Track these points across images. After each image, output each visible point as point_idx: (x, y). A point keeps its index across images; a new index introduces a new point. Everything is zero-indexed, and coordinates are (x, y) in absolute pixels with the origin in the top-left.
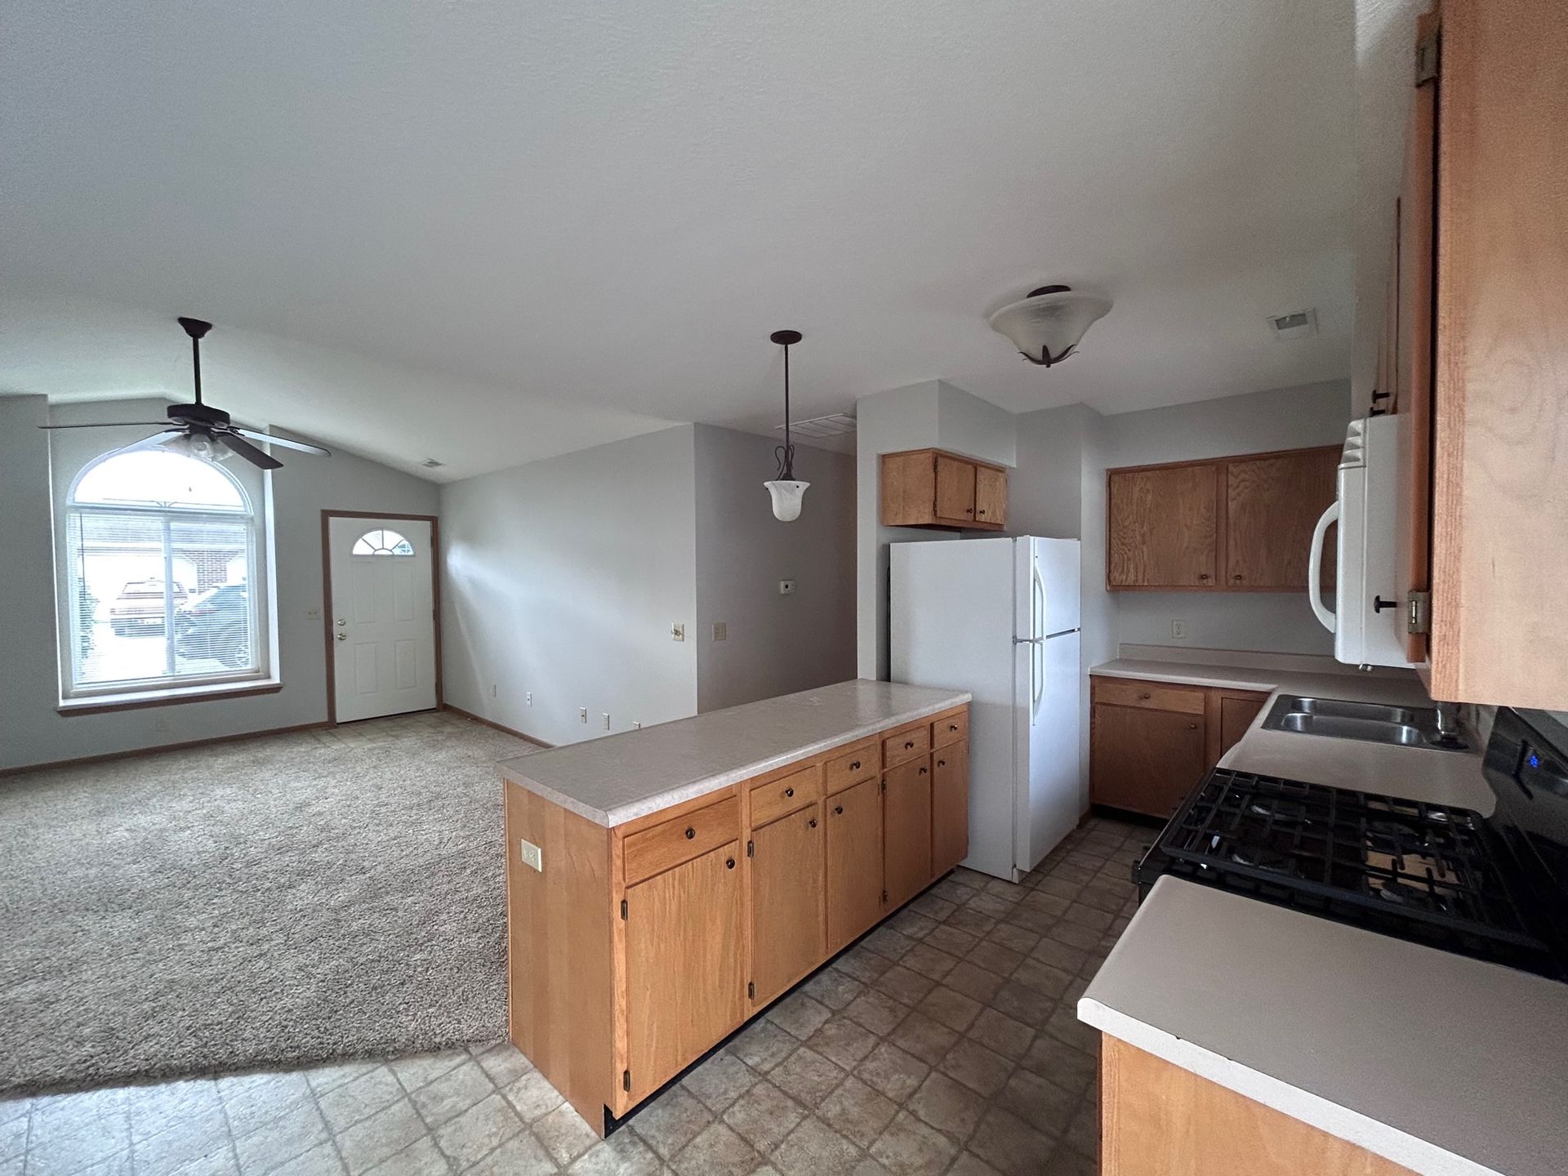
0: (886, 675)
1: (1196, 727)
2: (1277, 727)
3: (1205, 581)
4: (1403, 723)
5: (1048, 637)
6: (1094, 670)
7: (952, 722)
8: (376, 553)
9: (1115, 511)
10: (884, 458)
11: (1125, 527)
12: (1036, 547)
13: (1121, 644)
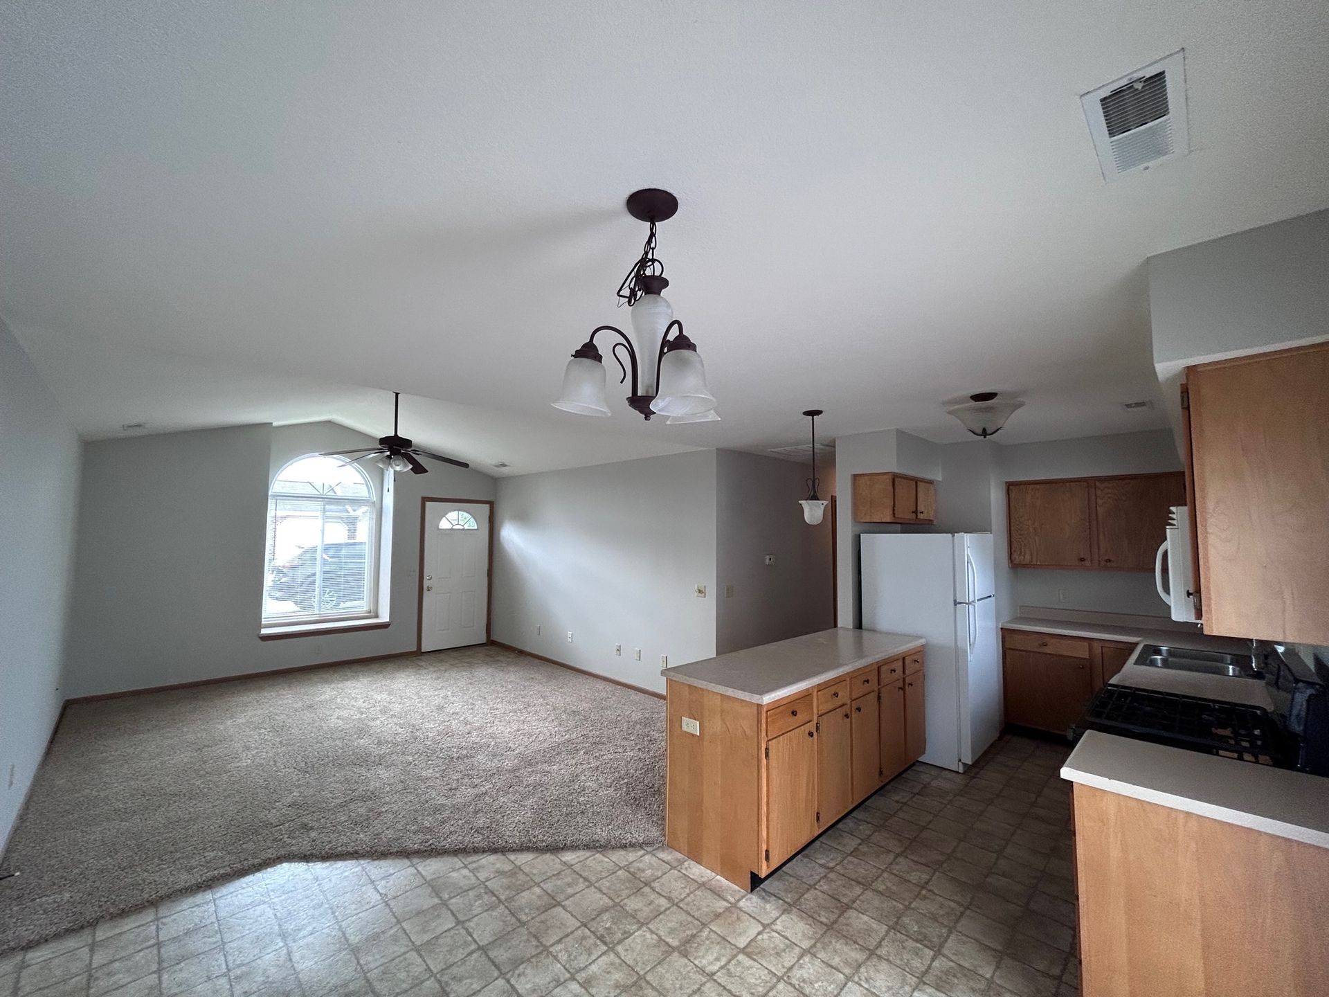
0: (859, 625)
1: (1083, 668)
2: (1144, 664)
3: (1083, 562)
4: (1230, 664)
5: (978, 600)
6: (1005, 624)
7: (915, 657)
8: (454, 527)
9: (1013, 510)
10: (855, 477)
11: (1021, 523)
12: (967, 539)
13: (1021, 607)
